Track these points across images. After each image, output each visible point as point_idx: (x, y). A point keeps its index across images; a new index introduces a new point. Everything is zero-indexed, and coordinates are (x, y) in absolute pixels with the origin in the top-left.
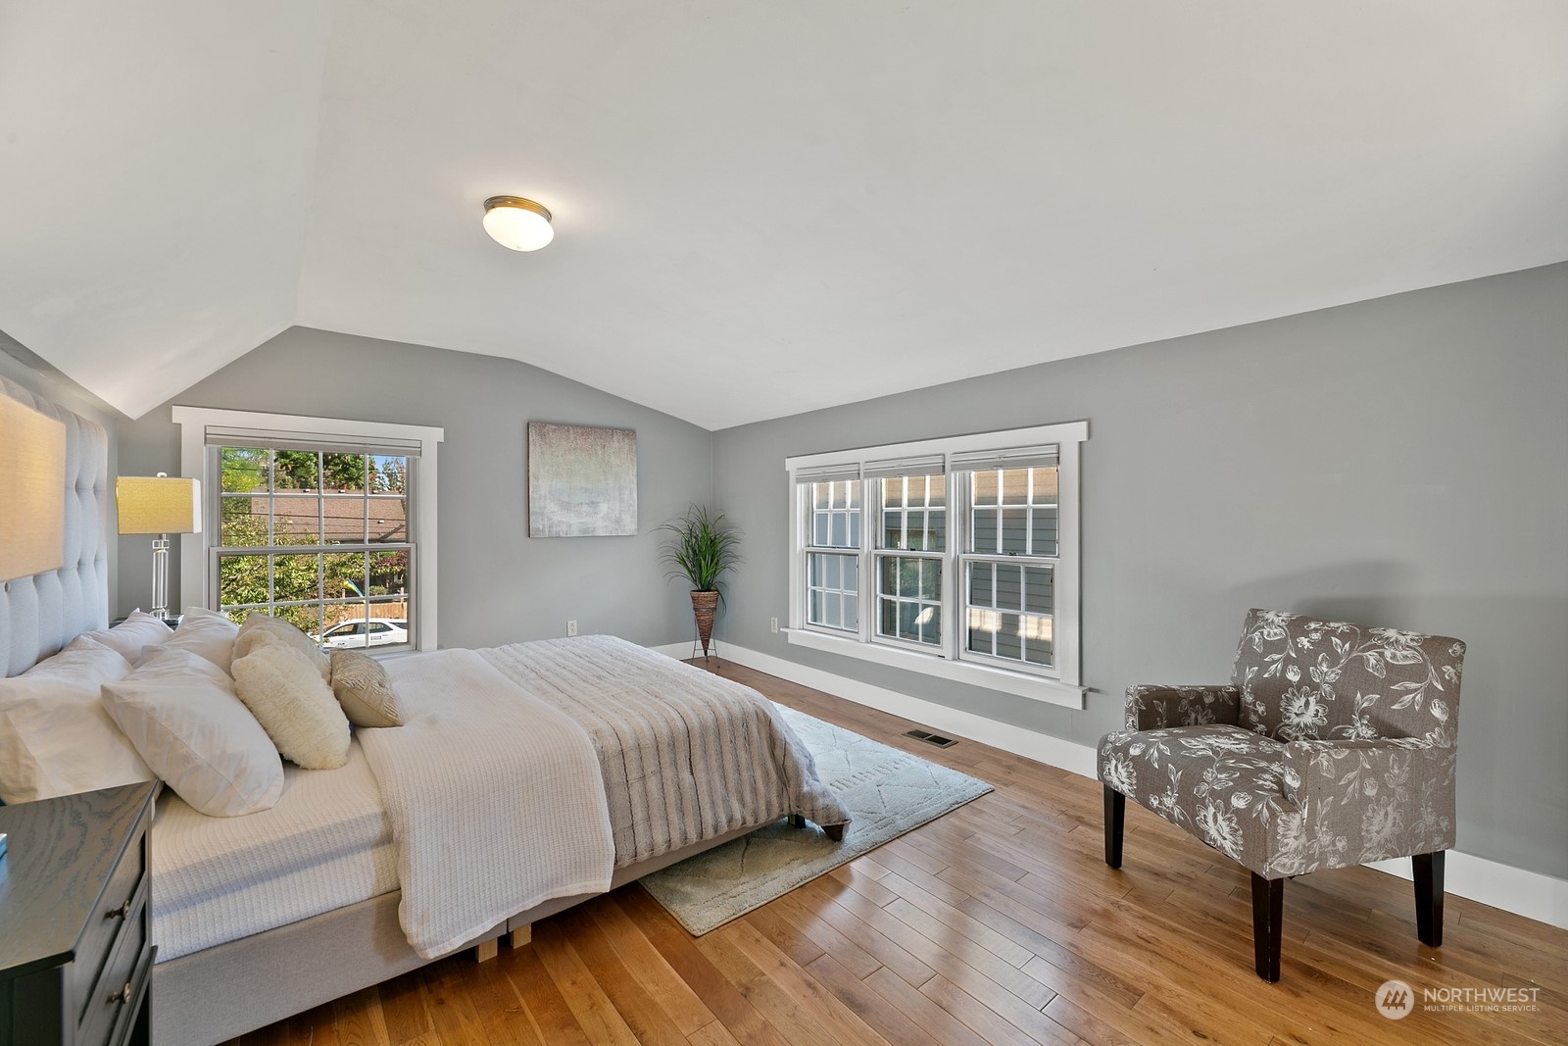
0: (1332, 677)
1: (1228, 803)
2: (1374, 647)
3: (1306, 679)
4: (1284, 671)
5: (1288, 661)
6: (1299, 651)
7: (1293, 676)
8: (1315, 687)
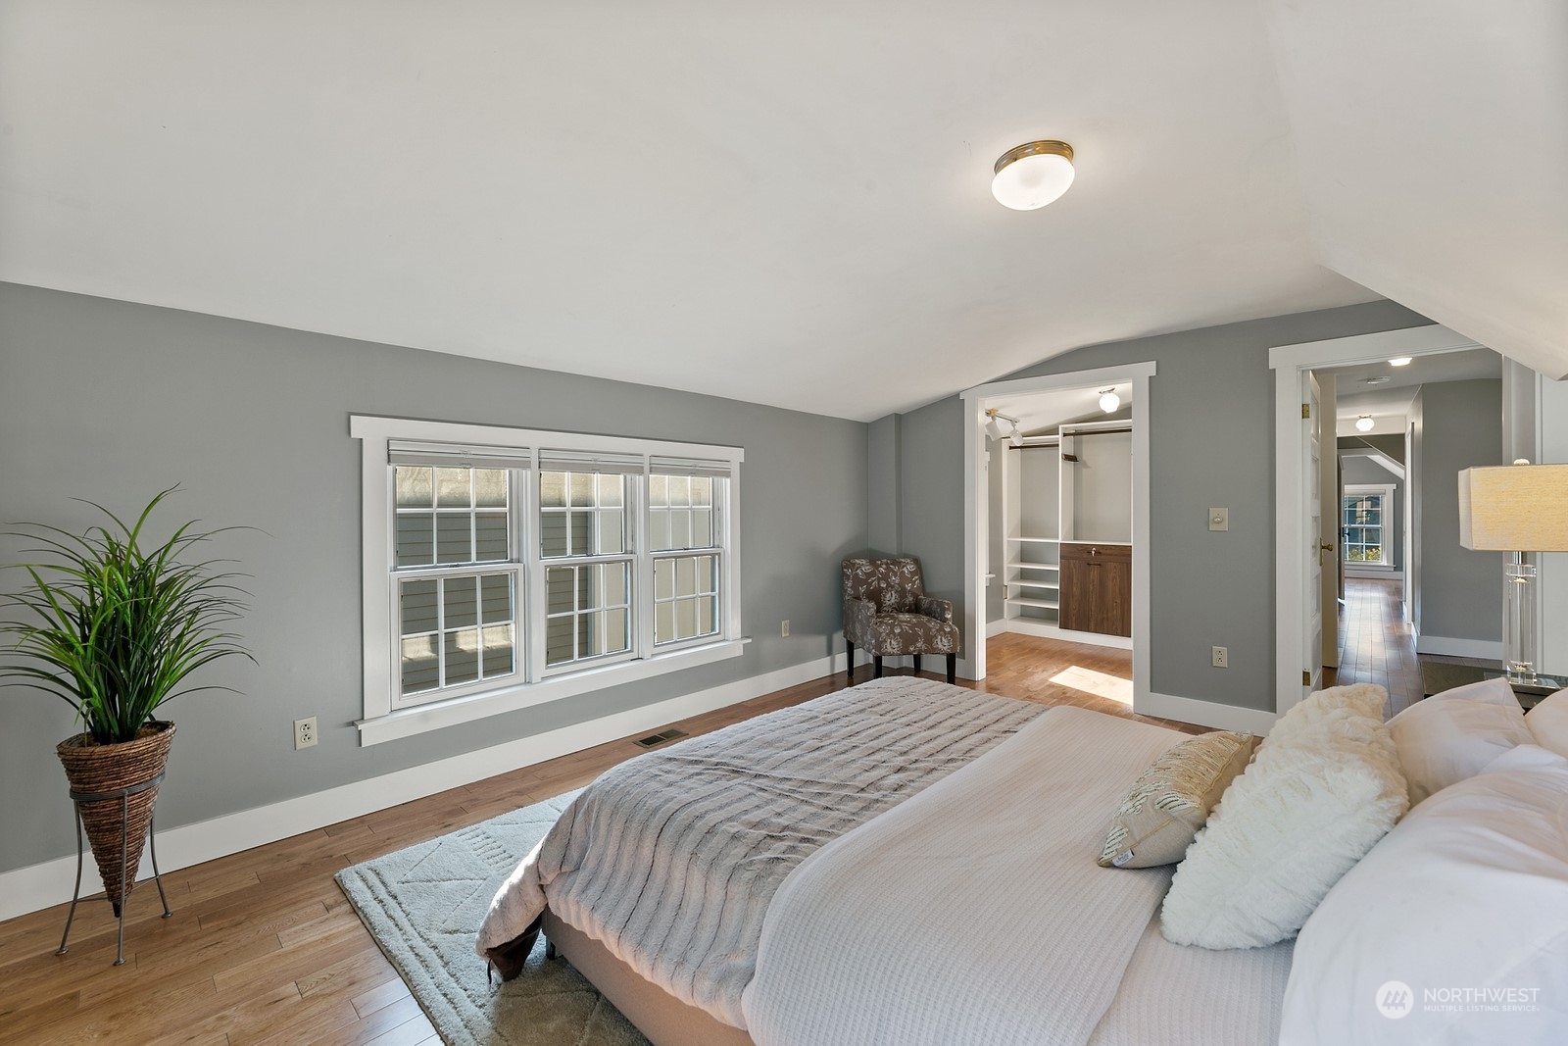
0: (897, 581)
1: (944, 631)
2: (904, 566)
3: (889, 585)
4: (879, 584)
5: (879, 579)
6: (882, 574)
7: (884, 585)
8: (893, 587)
